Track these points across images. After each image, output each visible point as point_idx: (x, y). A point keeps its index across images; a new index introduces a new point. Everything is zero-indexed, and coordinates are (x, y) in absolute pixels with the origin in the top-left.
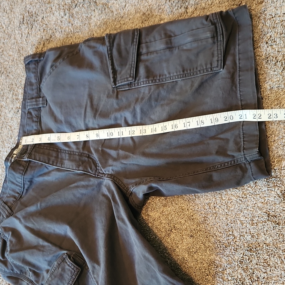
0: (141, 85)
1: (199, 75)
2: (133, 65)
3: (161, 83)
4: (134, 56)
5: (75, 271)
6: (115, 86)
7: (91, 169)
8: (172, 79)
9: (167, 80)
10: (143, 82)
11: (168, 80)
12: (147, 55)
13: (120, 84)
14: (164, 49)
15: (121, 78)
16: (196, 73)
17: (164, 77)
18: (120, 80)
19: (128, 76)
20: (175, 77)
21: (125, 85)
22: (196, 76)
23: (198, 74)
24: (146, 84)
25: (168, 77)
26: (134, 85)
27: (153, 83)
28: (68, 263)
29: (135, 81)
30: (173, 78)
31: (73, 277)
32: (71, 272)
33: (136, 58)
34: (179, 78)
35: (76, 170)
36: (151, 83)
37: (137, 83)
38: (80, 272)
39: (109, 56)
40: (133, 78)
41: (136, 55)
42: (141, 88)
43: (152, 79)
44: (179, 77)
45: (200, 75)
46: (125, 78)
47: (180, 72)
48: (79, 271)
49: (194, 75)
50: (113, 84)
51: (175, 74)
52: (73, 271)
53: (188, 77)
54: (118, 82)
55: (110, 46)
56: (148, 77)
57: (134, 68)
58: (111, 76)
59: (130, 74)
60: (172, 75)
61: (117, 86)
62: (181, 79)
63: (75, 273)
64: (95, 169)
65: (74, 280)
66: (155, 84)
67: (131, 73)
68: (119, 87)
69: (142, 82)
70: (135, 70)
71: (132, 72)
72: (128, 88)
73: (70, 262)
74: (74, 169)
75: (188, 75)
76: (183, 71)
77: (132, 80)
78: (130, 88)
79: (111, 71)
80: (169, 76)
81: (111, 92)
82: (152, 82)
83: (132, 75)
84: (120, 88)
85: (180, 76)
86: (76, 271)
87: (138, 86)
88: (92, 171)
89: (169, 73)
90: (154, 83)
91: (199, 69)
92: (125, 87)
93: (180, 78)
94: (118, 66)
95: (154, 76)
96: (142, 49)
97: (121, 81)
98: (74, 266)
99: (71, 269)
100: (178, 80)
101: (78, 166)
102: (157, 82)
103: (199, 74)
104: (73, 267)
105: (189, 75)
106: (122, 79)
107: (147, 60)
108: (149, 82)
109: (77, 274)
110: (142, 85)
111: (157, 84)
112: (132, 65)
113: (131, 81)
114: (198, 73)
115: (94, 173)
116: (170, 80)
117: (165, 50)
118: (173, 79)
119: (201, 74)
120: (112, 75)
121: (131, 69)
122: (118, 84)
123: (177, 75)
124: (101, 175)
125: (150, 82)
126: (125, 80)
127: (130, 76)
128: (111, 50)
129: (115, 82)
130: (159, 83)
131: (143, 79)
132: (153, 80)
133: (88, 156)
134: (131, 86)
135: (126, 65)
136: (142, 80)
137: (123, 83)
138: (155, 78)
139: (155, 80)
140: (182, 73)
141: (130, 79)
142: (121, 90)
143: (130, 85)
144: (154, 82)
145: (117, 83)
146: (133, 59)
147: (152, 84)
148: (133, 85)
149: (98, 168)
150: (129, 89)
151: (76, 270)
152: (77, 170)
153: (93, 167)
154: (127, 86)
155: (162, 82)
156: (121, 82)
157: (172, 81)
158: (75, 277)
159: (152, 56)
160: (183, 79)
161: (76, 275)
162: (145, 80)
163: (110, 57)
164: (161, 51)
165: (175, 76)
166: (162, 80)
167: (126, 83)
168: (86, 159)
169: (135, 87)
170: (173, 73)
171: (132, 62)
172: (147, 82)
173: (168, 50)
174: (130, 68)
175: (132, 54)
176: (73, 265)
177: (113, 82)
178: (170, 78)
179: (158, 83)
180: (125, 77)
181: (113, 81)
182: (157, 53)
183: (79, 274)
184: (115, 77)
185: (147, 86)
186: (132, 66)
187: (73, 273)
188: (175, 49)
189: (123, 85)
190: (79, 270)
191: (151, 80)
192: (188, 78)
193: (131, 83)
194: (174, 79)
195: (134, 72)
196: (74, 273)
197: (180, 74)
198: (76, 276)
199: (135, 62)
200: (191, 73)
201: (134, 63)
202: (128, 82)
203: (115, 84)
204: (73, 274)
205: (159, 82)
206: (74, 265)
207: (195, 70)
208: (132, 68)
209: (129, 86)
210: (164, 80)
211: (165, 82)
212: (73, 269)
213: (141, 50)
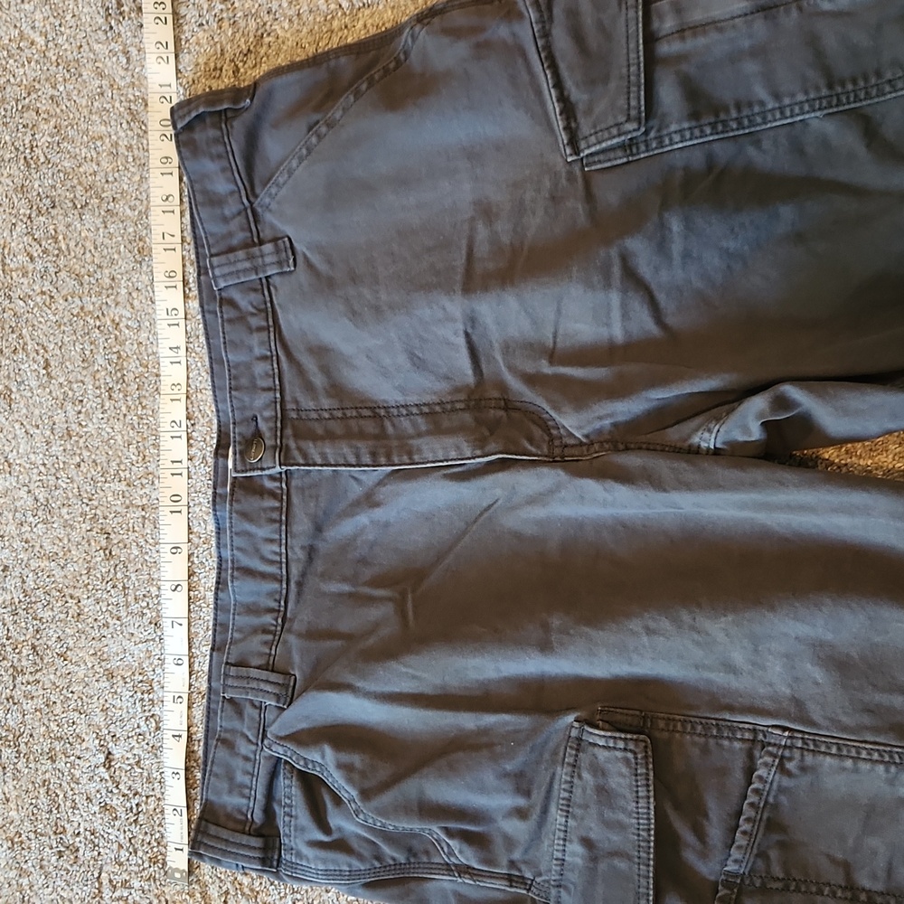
0: (671, 144)
1: (889, 96)
2: (632, 78)
3: (747, 131)
4: (632, 46)
5: (635, 753)
6: (575, 158)
7: (531, 440)
8: (788, 113)
9: (770, 117)
10: (680, 131)
11: (775, 120)
12: (683, 39)
13: (593, 149)
14: (746, 15)
15: (595, 126)
16: (878, 90)
17: (757, 109)
18: (591, 135)
19: (622, 119)
20: (801, 109)
21: (612, 149)
22: (876, 100)
23: (884, 95)
24: (691, 139)
25: (773, 109)
26: (647, 146)
27: (717, 133)
28: (602, 742)
29: (646, 133)
30: (792, 111)
31: (639, 771)
32: (627, 761)
33: (641, 53)
34: (814, 111)
35: (474, 458)
36: (711, 134)
37: (656, 138)
38: (650, 746)
39: (543, 55)
40: (640, 123)
41: (641, 41)
42: (672, 154)
43: (712, 120)
44: (817, 106)
45: (894, 95)
46: (611, 127)
47: (817, 89)
48: (646, 747)
49: (871, 98)
50: (568, 151)
51: (801, 97)
52: (630, 755)
53: (849, 103)
54: (587, 142)
55: (541, 21)
56: (695, 115)
57: (639, 87)
58: (559, 124)
59: (629, 109)
60: (787, 101)
61: (582, 155)
62: (826, 112)
63: (639, 756)
64: (547, 438)
65: (648, 780)
66: (726, 135)
67: (629, 104)
68: (591, 159)
69: (676, 132)
70: (642, 93)
71: (633, 103)
72: (625, 160)
73: (604, 736)
74: (469, 455)
75: (848, 98)
76: (830, 86)
77: (634, 130)
78: (631, 159)
79: (554, 108)
80: (777, 105)
81: (564, 181)
82: (713, 128)
83: (633, 113)
84: (595, 163)
85: (820, 104)
86: (637, 750)
87: (662, 147)
88: (538, 447)
89: (777, 96)
90: (722, 132)
91: (889, 76)
92: (612, 155)
93: (820, 109)
94: (577, 86)
95: (717, 109)
96: (661, 17)
97: (597, 138)
98: (626, 739)
99: (619, 754)
100: (813, 115)
101: (481, 443)
102: (733, 130)
103: (890, 93)
104: (621, 745)
105: (852, 99)
106: (598, 129)
107: (681, 58)
108: (702, 131)
109: (646, 757)
110: (677, 143)
111: (731, 134)
112: (629, 76)
113: (635, 134)
114: (888, 89)
115: (546, 450)
116: (780, 119)
117: (749, 18)
118: (792, 116)
119: (896, 91)
120: (562, 120)
121: (629, 93)
122: (589, 147)
123: (807, 101)
124: (577, 453)
125: (708, 130)
126: (610, 133)
127: (629, 115)
128: (546, 35)
129: (573, 142)
130: (741, 132)
131: (679, 122)
132: (716, 123)
133: (502, 403)
134: (634, 150)
135: (606, 80)
136: (673, 127)
137: (604, 145)
138: (722, 116)
139: (724, 123)
140: (824, 92)
141: (630, 126)
142: (599, 166)
143: (628, 147)
144: (720, 128)
145: (583, 145)
146: (633, 55)
147: (716, 137)
148: (643, 148)
149: (554, 432)
150: (628, 162)
151: (636, 746)
152: (479, 457)
153: (537, 432)
154: (620, 153)
155: (749, 127)
156: (599, 143)
157: (789, 121)
158: (647, 769)
159: (701, 41)
160: (831, 111)
161: (643, 762)
162: (686, 125)
163: (546, 58)
164: (737, 20)
165: (801, 102)
166: (750, 121)
167: (615, 141)
168: (501, 413)
169: (651, 153)
170: (793, 95)
171: (629, 66)
172: (697, 132)
173: (761, 14)
174: (626, 90)
175: (624, 41)
176: (621, 738)
177: (568, 144)
178: (782, 113)
179: (736, 133)
180: (611, 122)
181: (565, 142)
182: (721, 30)
183: (650, 753)
184: (573, 125)
185: (697, 147)
186: (629, 82)
187: (633, 760)
188: (788, 12)
189: (603, 151)
190: (645, 742)
191: (710, 124)
192: (847, 107)
193: (631, 139)
194: (798, 115)
195: (643, 102)
196: (636, 758)
197: (818, 95)
198: (647, 764)
199: (642, 65)
200: (858, 92)
201: (636, 72)
202: (623, 138)
203: (576, 151)
204: (637, 764)
205: (738, 129)
206: (623, 736)
207: (873, 81)
208: (634, 89)
209: (628, 151)
210: (759, 120)
211: (764, 127)
212: (625, 750)
213: (655, 25)
